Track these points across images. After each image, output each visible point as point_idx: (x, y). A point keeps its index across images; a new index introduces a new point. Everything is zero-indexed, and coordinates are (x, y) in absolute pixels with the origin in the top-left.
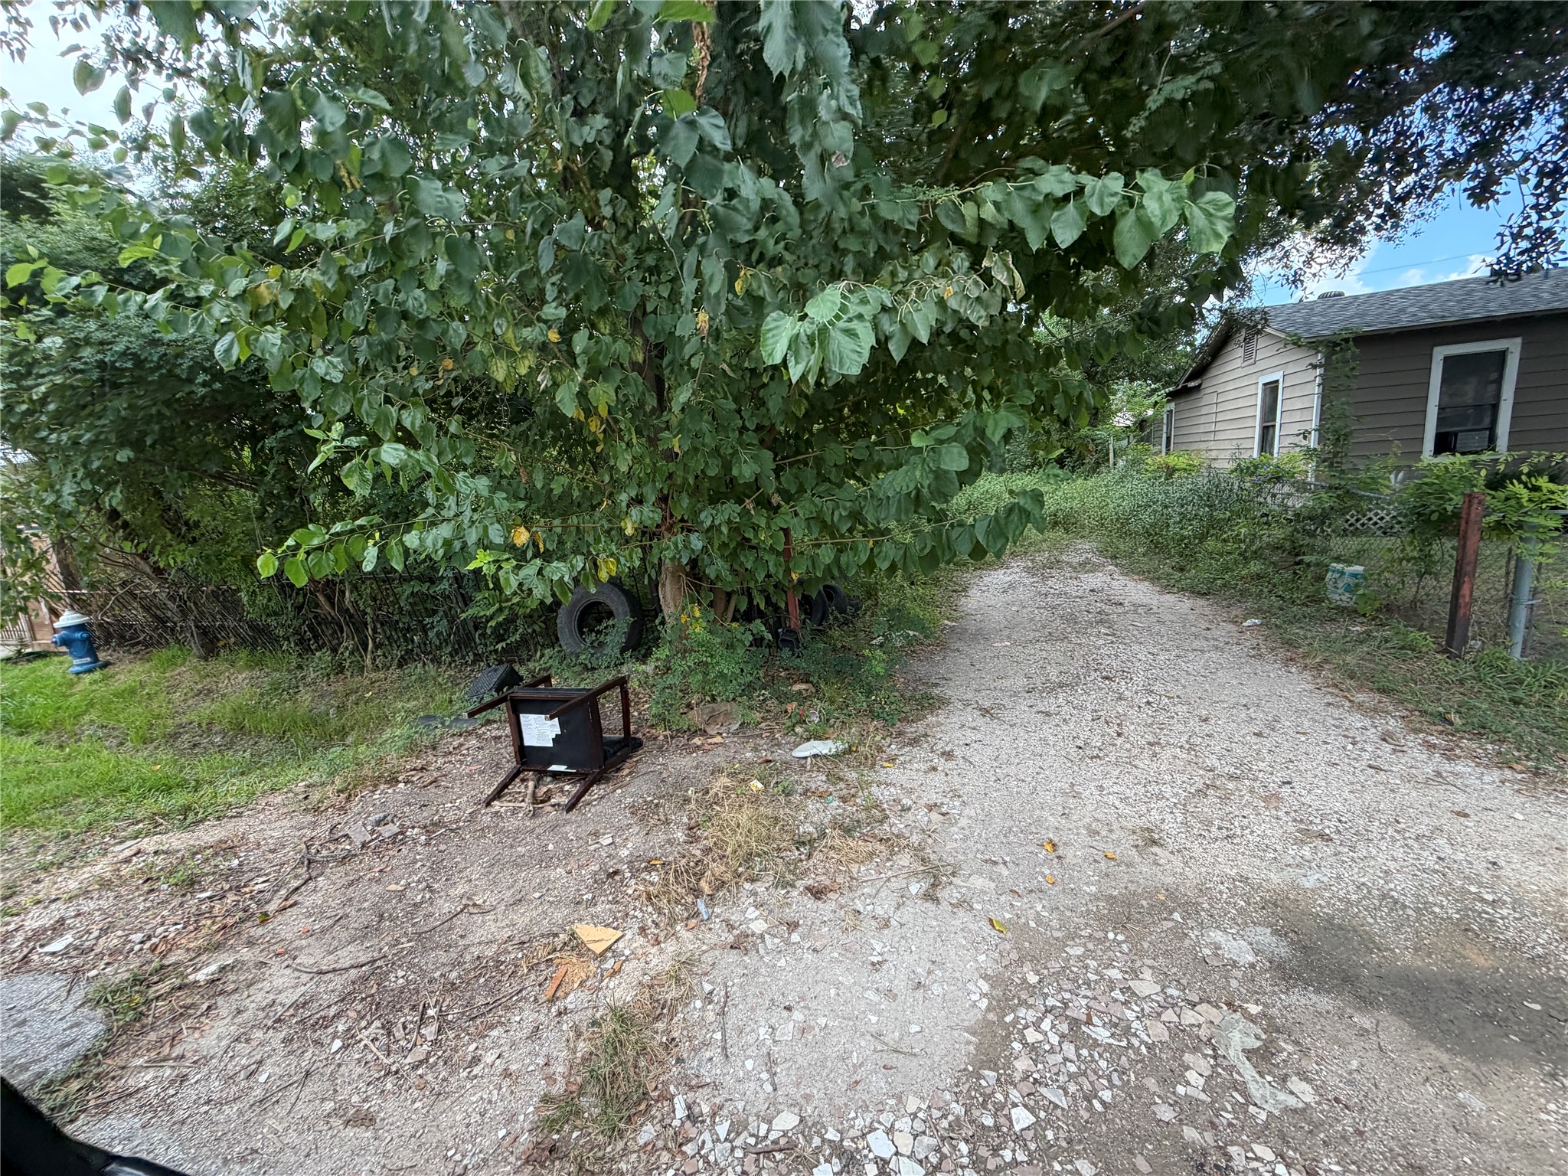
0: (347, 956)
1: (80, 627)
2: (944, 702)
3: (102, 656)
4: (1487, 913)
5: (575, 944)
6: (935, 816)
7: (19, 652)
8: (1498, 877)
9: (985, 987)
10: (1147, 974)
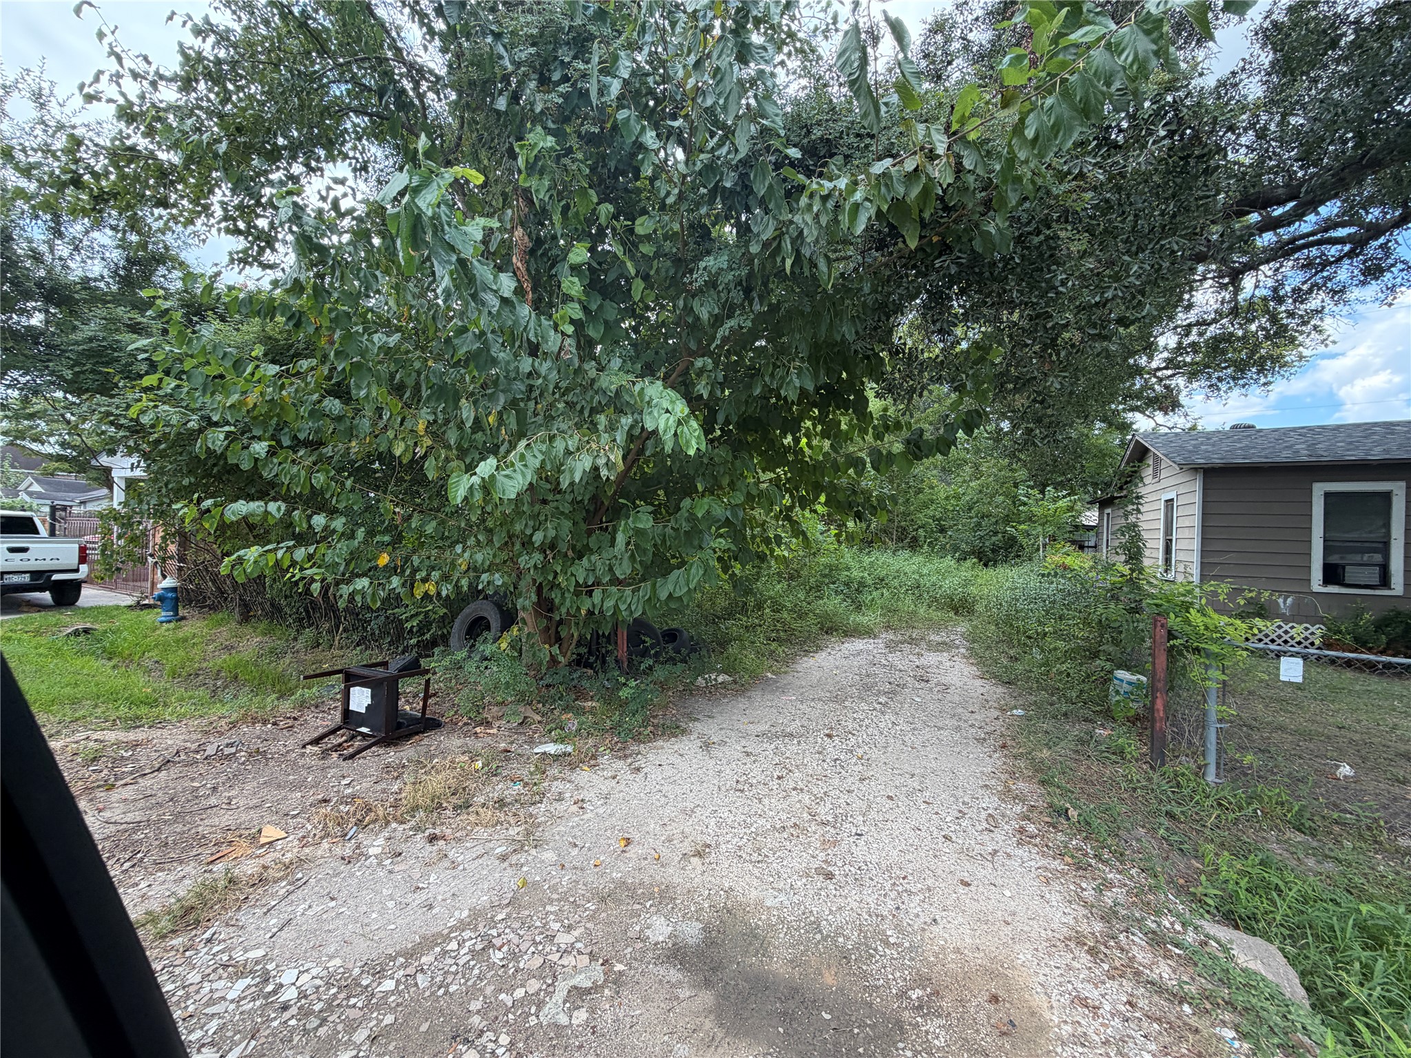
0: (130, 817)
1: (174, 590)
2: (684, 732)
3: (181, 613)
4: (875, 950)
5: (254, 838)
6: (575, 808)
7: (138, 602)
8: (924, 930)
9: (465, 913)
10: (576, 933)
